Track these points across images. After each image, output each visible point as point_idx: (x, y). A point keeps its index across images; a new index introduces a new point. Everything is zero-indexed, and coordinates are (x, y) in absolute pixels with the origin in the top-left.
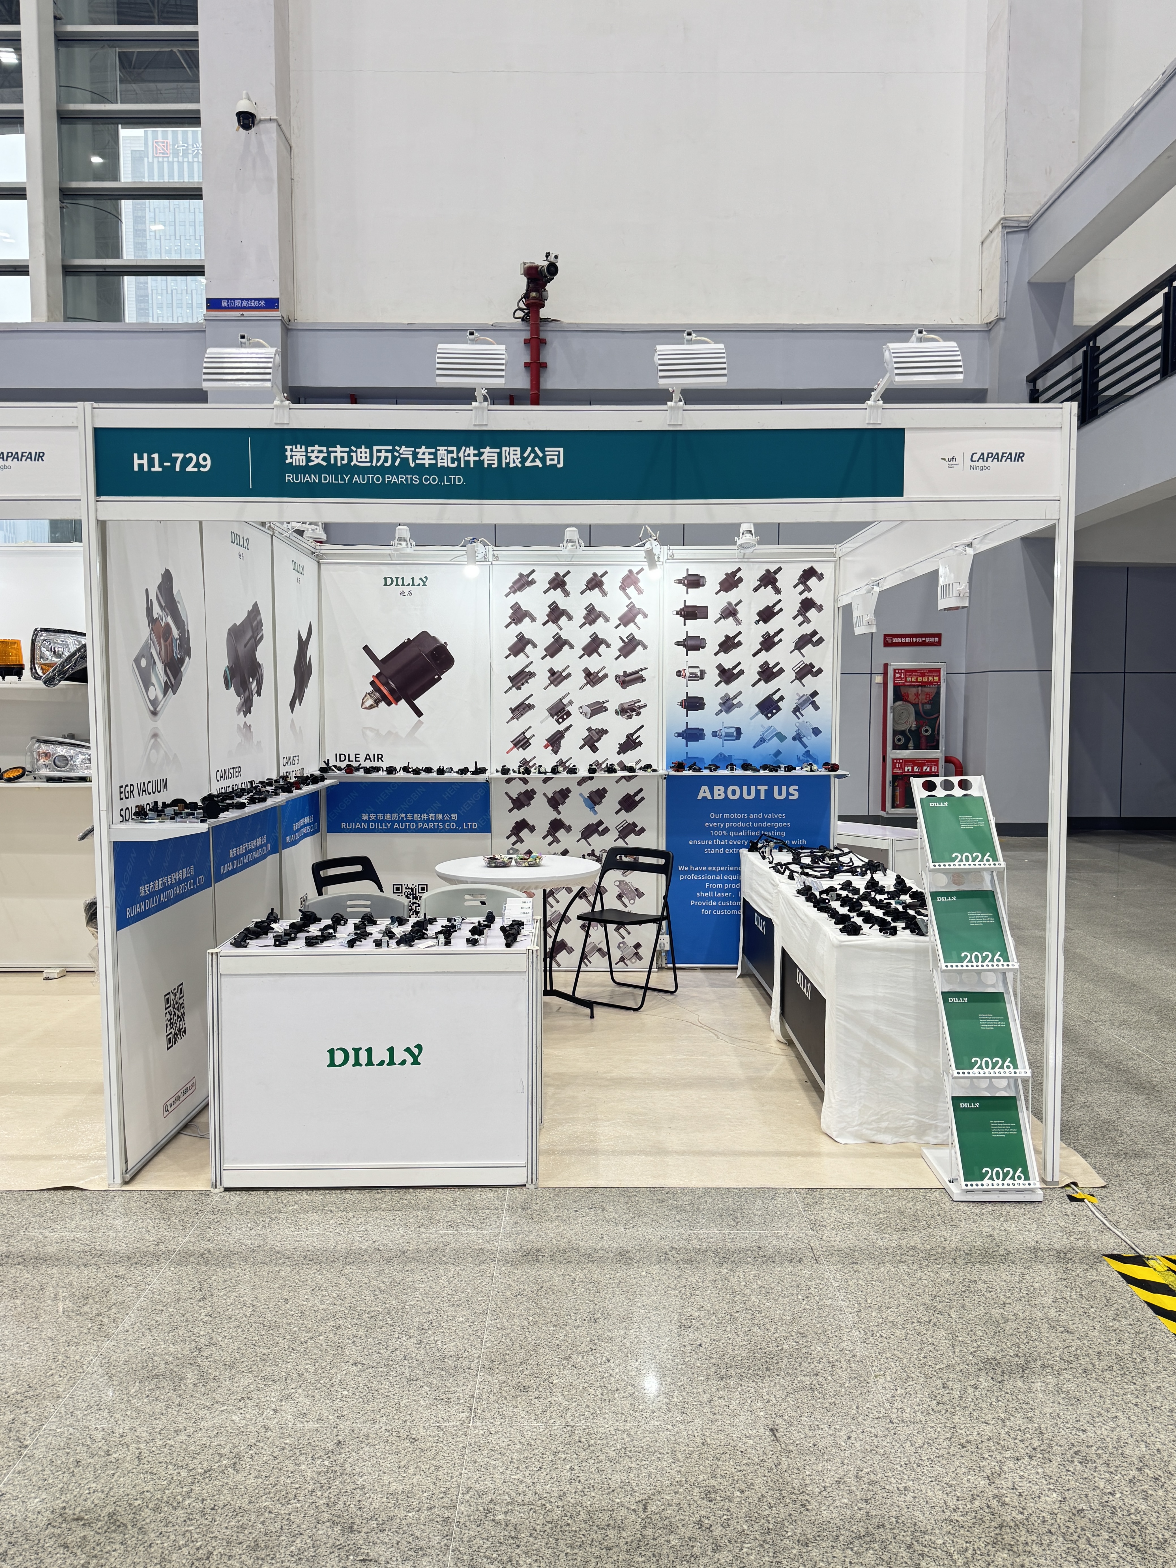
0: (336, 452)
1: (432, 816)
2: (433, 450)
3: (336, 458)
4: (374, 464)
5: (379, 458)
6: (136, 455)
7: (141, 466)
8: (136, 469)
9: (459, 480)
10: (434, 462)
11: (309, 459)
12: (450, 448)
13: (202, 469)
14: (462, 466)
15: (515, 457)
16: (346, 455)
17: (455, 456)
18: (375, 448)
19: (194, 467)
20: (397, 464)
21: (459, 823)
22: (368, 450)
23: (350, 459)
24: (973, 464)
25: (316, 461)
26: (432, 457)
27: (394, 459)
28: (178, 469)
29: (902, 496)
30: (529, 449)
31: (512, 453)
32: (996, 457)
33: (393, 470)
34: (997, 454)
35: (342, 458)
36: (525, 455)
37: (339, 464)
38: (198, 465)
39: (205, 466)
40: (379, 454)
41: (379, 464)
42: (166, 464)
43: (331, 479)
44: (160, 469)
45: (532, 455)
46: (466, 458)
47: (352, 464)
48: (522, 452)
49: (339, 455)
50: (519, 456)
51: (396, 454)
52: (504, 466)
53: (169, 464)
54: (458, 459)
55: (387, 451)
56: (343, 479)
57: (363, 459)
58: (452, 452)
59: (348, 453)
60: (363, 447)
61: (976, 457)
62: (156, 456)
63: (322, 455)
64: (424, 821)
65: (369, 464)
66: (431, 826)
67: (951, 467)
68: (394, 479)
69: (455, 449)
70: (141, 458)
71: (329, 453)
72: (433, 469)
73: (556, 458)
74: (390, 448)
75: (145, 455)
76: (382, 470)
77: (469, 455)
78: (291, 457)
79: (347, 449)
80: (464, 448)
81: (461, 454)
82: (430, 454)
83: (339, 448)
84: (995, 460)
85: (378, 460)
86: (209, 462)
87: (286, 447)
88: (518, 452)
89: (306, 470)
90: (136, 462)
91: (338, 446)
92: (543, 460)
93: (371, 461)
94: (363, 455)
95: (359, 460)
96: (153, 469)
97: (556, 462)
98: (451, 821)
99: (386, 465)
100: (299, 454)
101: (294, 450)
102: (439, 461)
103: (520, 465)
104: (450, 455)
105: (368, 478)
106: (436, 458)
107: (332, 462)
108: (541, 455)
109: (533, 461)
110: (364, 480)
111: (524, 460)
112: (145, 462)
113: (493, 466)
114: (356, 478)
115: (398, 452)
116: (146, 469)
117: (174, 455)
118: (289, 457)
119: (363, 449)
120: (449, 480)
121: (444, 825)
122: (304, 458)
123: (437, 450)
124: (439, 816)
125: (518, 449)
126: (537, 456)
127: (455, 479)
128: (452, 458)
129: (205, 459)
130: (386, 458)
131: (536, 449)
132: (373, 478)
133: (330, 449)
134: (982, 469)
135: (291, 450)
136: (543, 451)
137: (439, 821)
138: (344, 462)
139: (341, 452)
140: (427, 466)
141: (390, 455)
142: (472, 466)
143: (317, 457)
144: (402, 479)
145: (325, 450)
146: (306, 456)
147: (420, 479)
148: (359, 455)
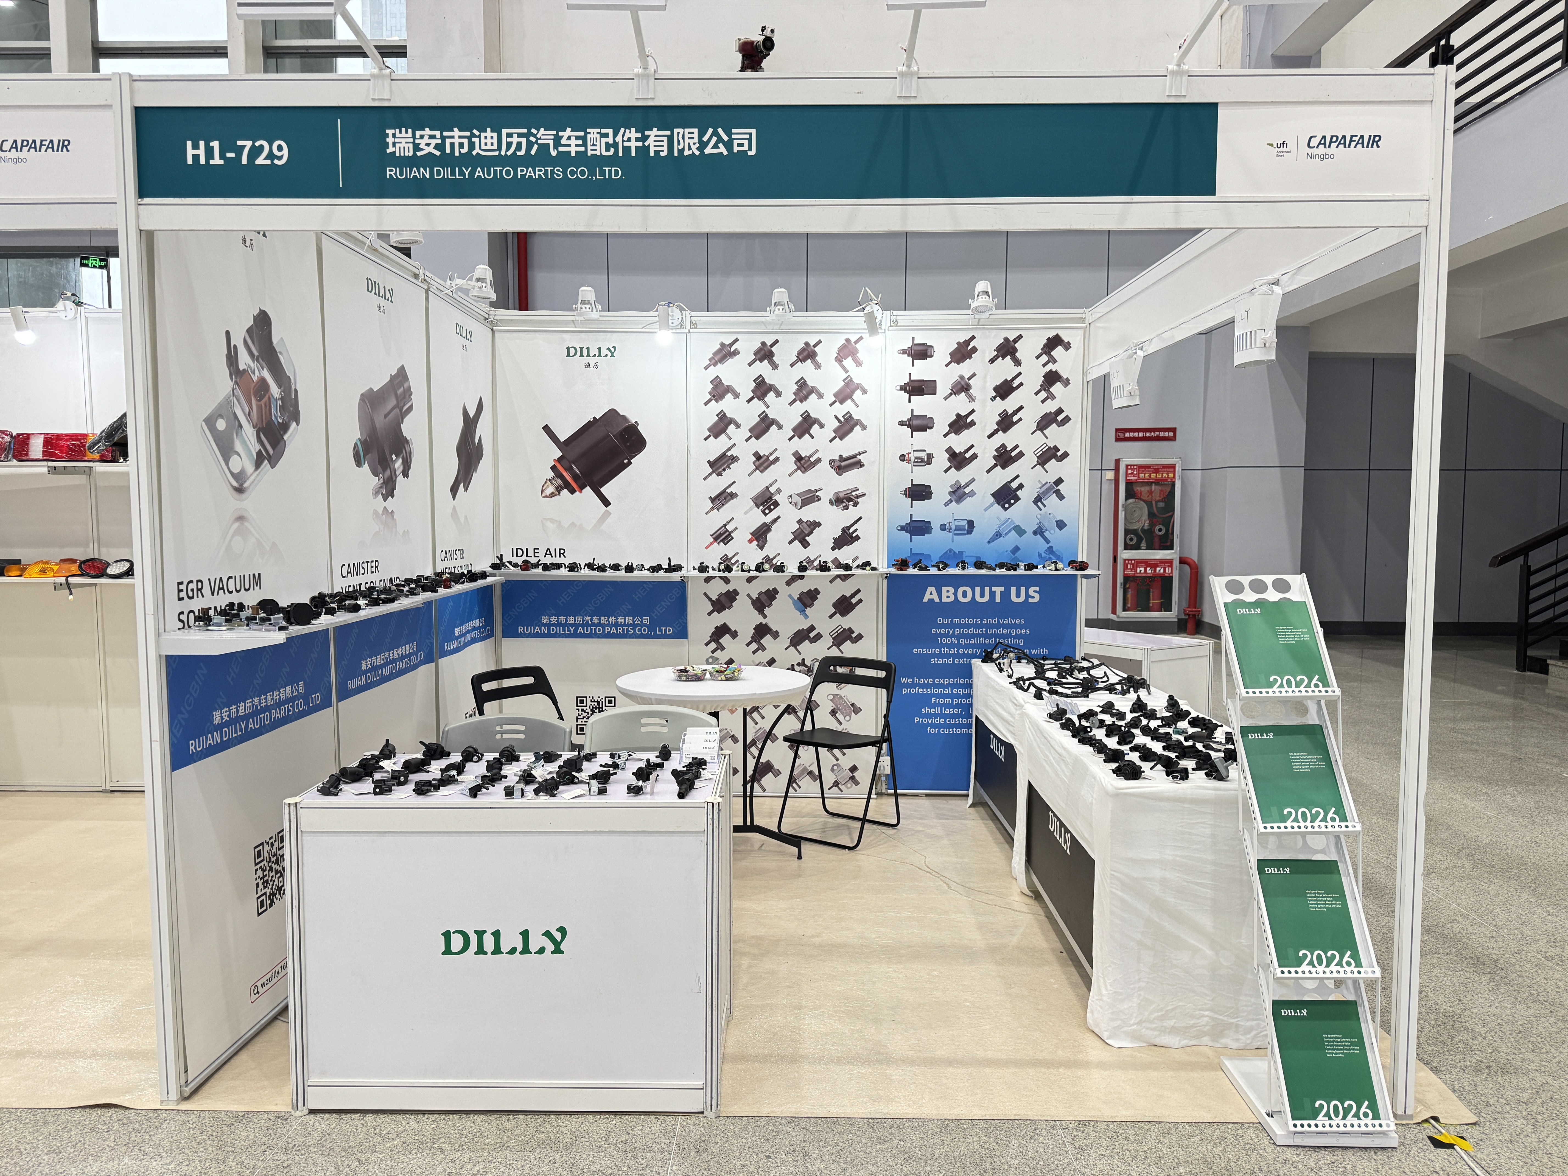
0: (453, 137)
1: (621, 620)
2: (582, 134)
3: (452, 145)
4: (503, 153)
5: (509, 145)
6: (189, 144)
7: (196, 157)
8: (190, 161)
9: (616, 173)
10: (583, 149)
11: (417, 148)
12: (604, 131)
13: (276, 162)
14: (620, 154)
15: (692, 142)
16: (465, 141)
17: (611, 141)
18: (505, 131)
19: (265, 159)
20: (533, 152)
21: (651, 627)
22: (495, 135)
23: (472, 146)
24: (1310, 151)
25: (428, 150)
26: (580, 142)
27: (530, 145)
28: (244, 161)
29: (1214, 194)
30: (710, 131)
31: (687, 136)
32: (1342, 141)
33: (528, 161)
34: (1344, 137)
35: (461, 145)
36: (705, 139)
37: (457, 154)
38: (271, 156)
39: (280, 158)
40: (509, 140)
41: (509, 153)
42: (229, 155)
43: (446, 173)
44: (222, 162)
45: (714, 139)
46: (626, 144)
47: (474, 153)
48: (701, 135)
49: (457, 141)
50: (696, 140)
51: (533, 139)
52: (676, 154)
53: (232, 155)
54: (615, 145)
55: (520, 135)
56: (462, 173)
57: (489, 147)
58: (606, 135)
59: (469, 138)
60: (489, 130)
61: (1314, 142)
62: (215, 144)
63: (434, 142)
64: (611, 625)
65: (496, 153)
66: (620, 630)
67: (1280, 155)
68: (529, 173)
69: (610, 131)
70: (195, 146)
71: (443, 138)
72: (582, 158)
73: (746, 142)
74: (525, 131)
75: (202, 143)
76: (513, 161)
77: (629, 140)
78: (394, 144)
79: (468, 134)
80: (622, 130)
81: (619, 139)
82: (577, 138)
83: (456, 132)
84: (1341, 146)
85: (508, 148)
86: (285, 152)
87: (388, 131)
88: (696, 136)
89: (413, 161)
90: (190, 152)
91: (456, 129)
92: (729, 145)
93: (499, 148)
94: (489, 141)
95: (483, 147)
96: (212, 162)
97: (746, 148)
98: (642, 625)
99: (519, 153)
100: (404, 141)
101: (398, 135)
102: (589, 148)
103: (697, 153)
104: (604, 140)
105: (495, 171)
106: (585, 144)
107: (448, 151)
108: (726, 138)
109: (716, 146)
110: (489, 175)
111: (703, 145)
112: (201, 152)
113: (662, 154)
114: (479, 172)
115: (535, 136)
116: (203, 161)
117: (239, 143)
118: (391, 145)
119: (489, 132)
120: (602, 173)
121: (634, 629)
122: (411, 145)
123: (586, 134)
124: (629, 620)
125: (696, 130)
126: (720, 140)
127: (610, 171)
128: (607, 143)
129: (280, 148)
130: (519, 145)
131: (720, 130)
132: (501, 171)
133: (445, 134)
134: (1323, 157)
135: (394, 136)
136: (729, 134)
137: (628, 625)
138: (462, 151)
139: (460, 137)
140: (573, 154)
141: (524, 140)
142: (633, 154)
143: (428, 145)
144: (539, 172)
145: (438, 136)
146: (414, 143)
147: (564, 172)
148: (483, 141)
